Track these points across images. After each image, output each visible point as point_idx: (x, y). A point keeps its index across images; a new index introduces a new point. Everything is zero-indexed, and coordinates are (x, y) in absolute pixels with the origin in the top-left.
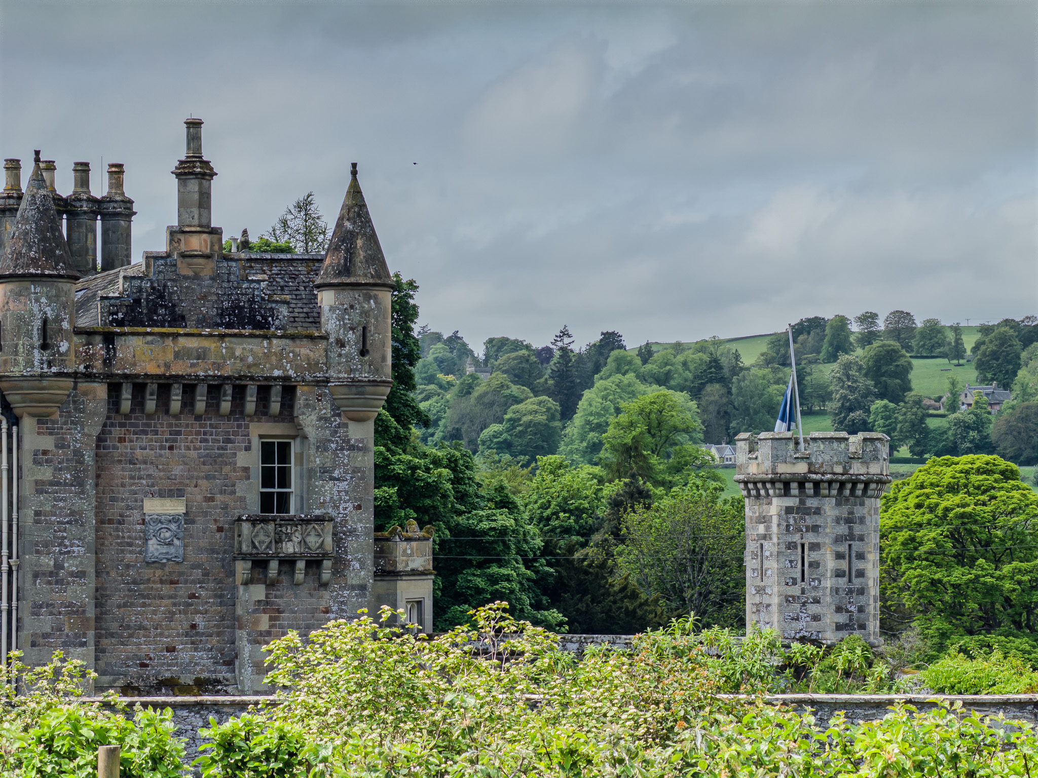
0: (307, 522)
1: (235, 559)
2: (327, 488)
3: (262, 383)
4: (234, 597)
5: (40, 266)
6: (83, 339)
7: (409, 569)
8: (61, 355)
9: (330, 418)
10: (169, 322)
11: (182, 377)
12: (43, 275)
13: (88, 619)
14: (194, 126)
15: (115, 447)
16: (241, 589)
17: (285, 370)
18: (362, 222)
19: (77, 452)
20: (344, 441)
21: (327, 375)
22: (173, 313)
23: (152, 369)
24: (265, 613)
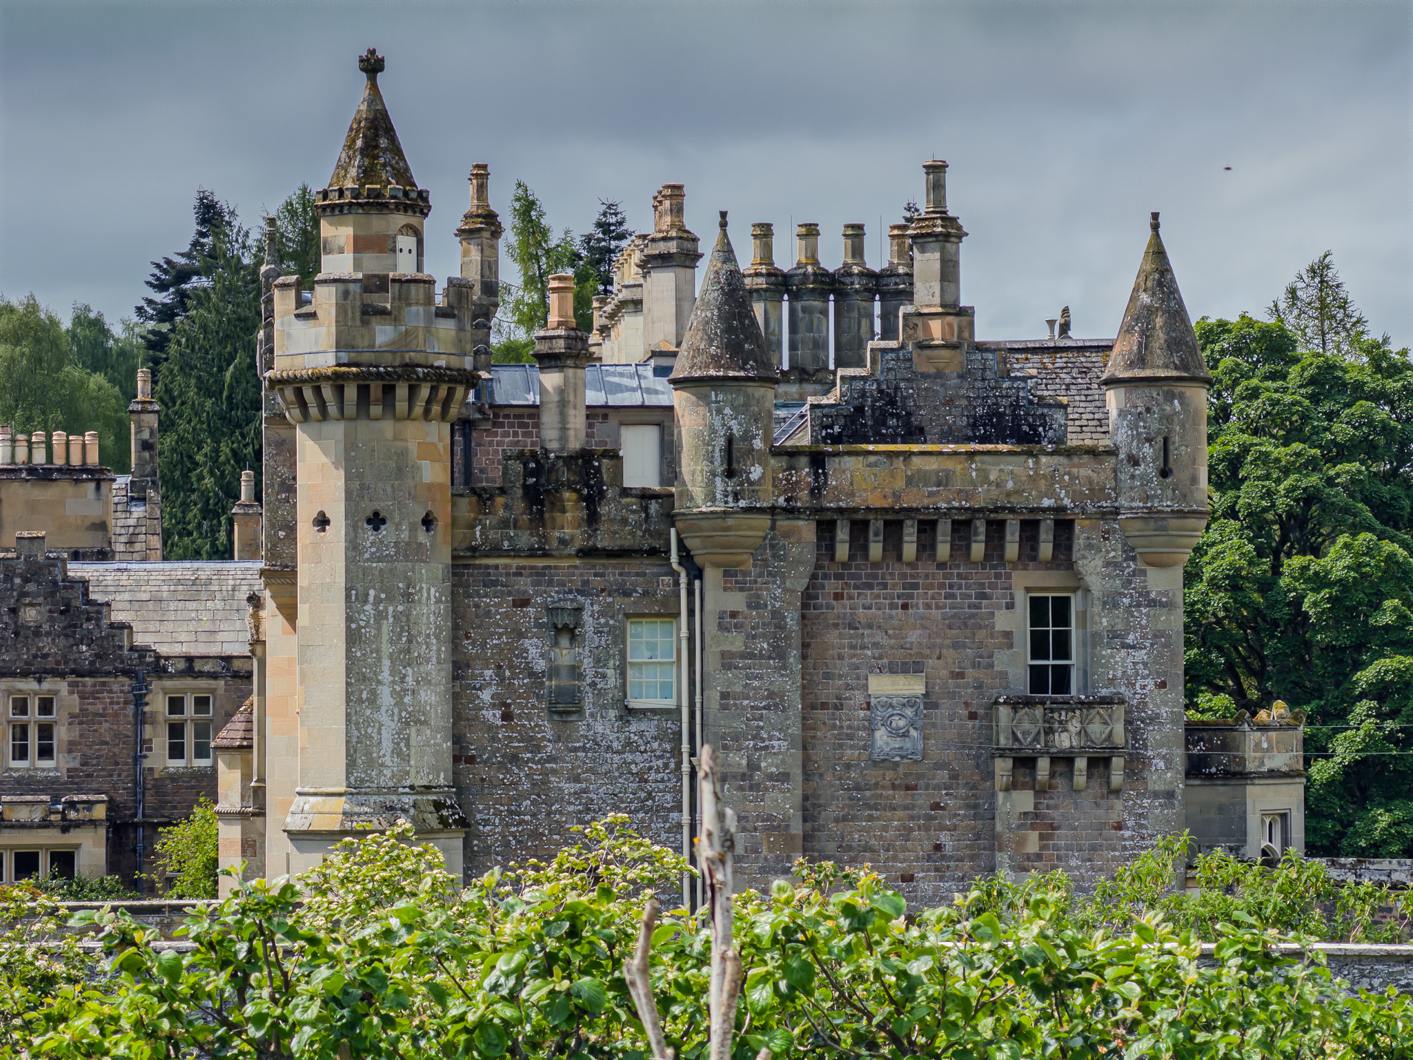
0: (1090, 705)
1: (993, 757)
2: (1117, 659)
3: (1027, 517)
4: (993, 808)
5: (722, 366)
6: (783, 462)
7: (1265, 769)
8: (751, 483)
9: (1121, 563)
10: (902, 436)
11: (917, 510)
12: (726, 378)
13: (793, 837)
14: (936, 171)
15: (829, 607)
16: (1001, 796)
17: (1059, 499)
18: (1163, 293)
19: (776, 614)
20: (1141, 595)
21: (1116, 504)
22: (907, 424)
23: (876, 501)
24: (1033, 829)
